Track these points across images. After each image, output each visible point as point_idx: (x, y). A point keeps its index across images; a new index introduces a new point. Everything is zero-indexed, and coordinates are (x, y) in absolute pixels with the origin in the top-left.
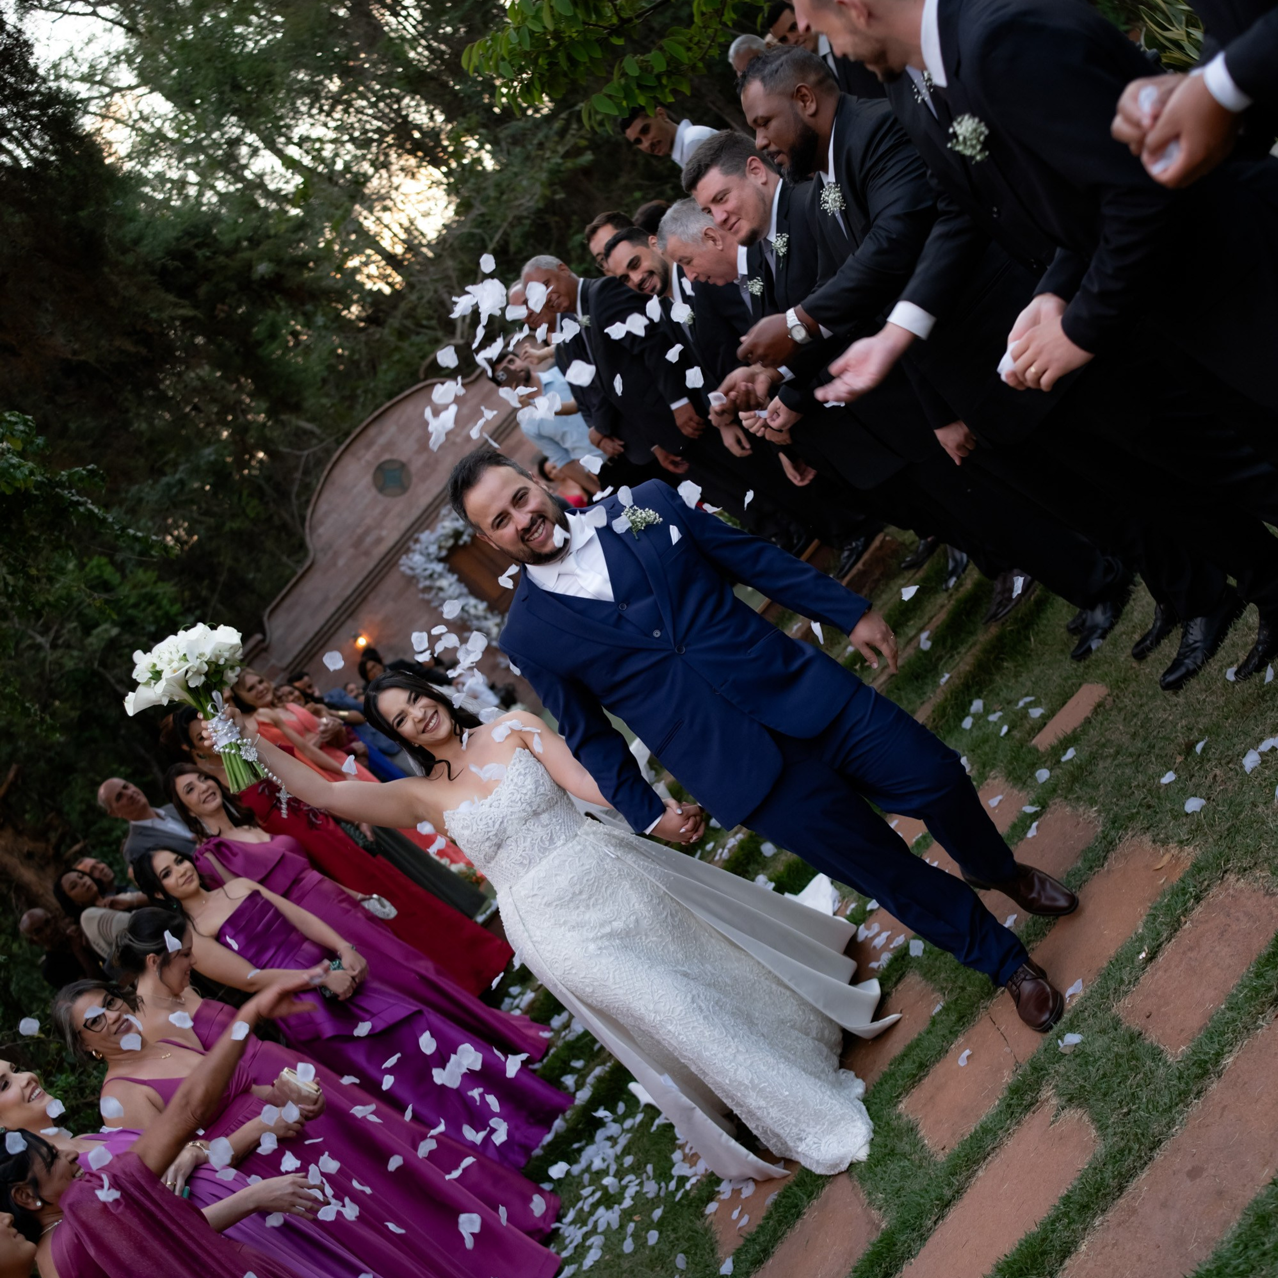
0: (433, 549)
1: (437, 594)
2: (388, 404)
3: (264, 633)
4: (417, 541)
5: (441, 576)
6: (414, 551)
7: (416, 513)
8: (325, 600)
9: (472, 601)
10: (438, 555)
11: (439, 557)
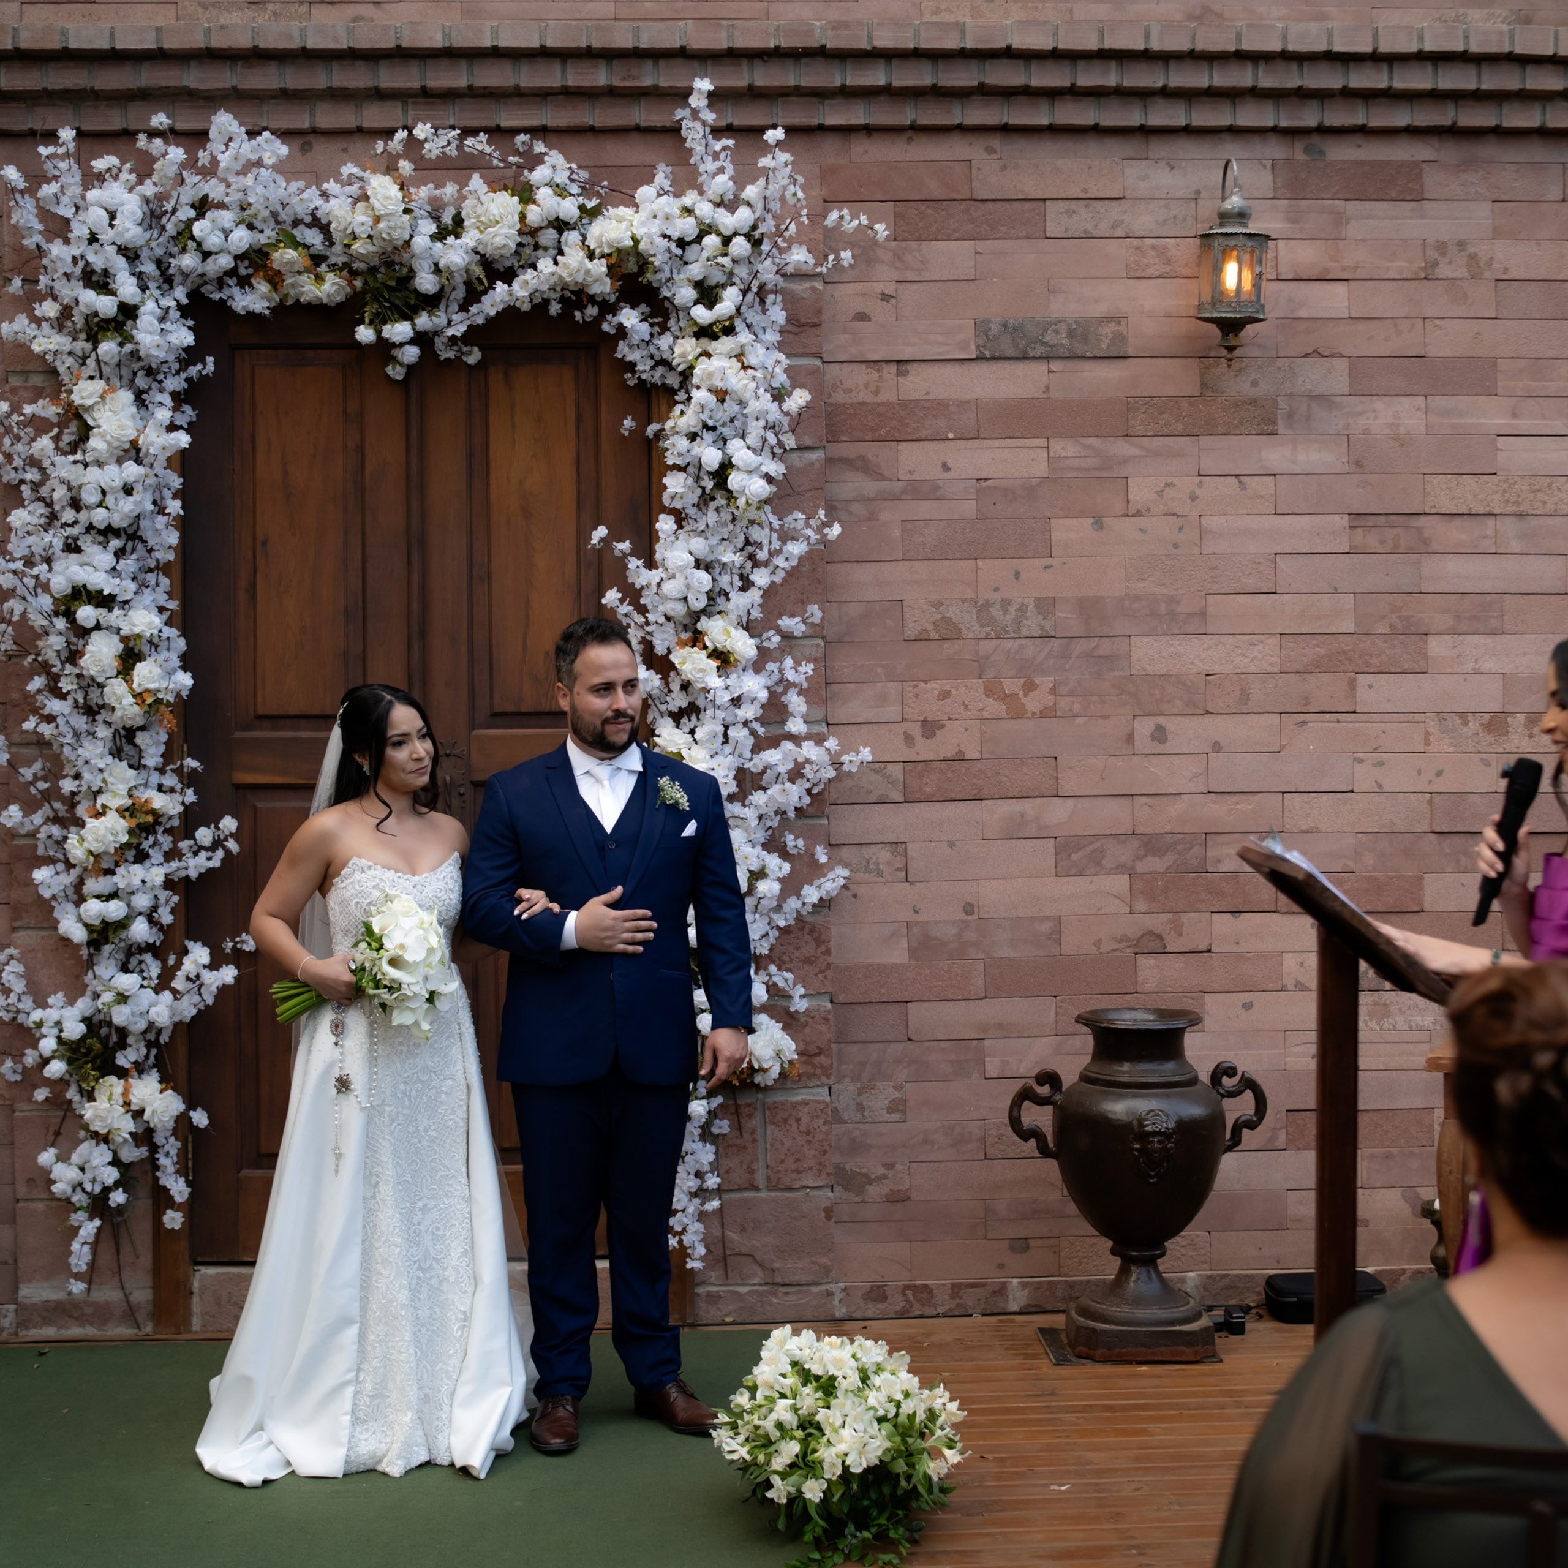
0: (224, 236)
5: (134, 373)
9: (150, 616)
10: (220, 283)
11: (216, 296)
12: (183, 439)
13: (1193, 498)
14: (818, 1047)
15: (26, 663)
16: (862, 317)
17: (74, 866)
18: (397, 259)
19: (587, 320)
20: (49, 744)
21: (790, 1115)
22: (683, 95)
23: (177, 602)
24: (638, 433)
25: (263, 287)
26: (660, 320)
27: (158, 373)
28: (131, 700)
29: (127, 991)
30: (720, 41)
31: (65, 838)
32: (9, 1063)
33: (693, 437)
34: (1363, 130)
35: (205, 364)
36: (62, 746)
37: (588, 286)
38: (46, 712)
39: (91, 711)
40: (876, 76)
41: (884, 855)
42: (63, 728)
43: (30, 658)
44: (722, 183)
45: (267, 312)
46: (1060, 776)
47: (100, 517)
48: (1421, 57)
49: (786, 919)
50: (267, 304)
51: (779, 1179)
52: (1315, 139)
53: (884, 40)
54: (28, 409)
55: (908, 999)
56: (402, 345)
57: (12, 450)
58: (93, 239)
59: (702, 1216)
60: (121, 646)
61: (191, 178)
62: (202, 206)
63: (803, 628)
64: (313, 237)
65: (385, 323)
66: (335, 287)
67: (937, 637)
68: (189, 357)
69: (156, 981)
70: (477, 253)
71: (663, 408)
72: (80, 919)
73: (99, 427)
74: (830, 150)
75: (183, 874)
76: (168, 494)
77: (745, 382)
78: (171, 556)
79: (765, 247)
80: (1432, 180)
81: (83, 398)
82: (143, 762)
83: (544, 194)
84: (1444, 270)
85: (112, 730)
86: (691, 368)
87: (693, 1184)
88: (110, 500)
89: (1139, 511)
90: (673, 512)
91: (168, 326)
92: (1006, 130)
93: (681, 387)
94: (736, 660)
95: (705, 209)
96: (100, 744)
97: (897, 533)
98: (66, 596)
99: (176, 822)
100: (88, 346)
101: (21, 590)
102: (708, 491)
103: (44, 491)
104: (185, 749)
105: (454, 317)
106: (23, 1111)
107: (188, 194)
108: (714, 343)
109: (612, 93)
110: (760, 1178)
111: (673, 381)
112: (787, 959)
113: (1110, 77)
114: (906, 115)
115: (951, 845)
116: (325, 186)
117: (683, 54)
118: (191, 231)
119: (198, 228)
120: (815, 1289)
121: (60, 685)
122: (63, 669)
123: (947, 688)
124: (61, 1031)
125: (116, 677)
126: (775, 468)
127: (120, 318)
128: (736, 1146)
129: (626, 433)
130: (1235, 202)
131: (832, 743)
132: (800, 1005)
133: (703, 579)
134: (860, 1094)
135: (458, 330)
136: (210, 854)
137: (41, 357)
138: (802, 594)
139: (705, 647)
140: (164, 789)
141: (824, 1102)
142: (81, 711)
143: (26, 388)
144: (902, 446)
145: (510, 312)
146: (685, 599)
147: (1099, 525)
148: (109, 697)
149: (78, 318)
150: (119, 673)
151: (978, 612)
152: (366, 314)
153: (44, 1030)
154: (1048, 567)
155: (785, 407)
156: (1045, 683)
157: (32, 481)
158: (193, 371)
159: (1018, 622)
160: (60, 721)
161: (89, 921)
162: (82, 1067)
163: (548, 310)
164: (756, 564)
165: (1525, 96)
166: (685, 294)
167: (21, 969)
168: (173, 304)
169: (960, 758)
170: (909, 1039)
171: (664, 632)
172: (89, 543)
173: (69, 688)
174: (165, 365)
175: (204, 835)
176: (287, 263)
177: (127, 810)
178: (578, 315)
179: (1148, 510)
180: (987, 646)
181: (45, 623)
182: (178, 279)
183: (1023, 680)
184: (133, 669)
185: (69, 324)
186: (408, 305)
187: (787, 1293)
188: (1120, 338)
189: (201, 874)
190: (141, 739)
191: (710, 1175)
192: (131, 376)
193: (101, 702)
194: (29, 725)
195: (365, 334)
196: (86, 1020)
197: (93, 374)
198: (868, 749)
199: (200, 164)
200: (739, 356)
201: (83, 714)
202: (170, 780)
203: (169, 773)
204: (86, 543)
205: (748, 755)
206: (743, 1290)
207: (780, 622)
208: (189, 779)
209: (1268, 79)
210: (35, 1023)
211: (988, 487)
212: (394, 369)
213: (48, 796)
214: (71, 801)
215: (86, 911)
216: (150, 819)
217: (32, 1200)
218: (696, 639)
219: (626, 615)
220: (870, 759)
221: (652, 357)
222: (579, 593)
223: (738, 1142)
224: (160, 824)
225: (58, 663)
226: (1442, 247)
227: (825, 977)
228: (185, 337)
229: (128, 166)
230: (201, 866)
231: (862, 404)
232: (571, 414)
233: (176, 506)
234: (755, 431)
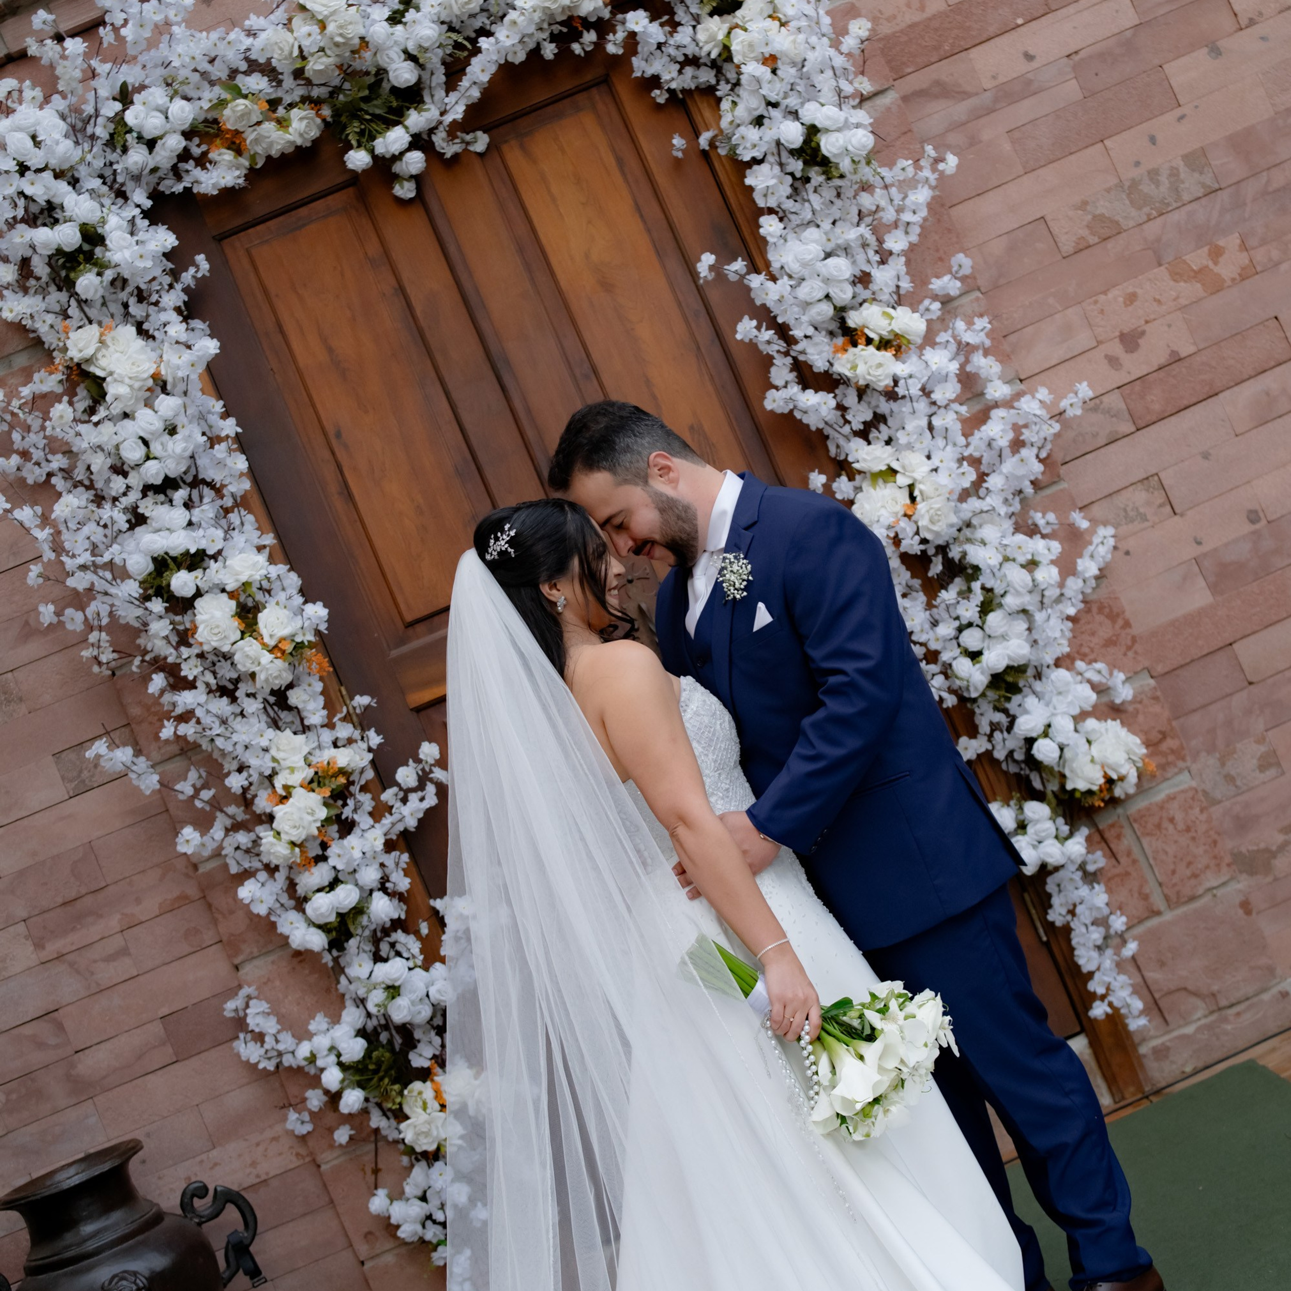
0: (163, 117)
6: (46, 79)
9: (249, 559)
10: (176, 173)
11: (179, 188)
12: (210, 347)
14: (1160, 732)
15: (134, 669)
17: (277, 868)
18: (357, 65)
19: (589, 49)
20: (196, 746)
21: (1161, 818)
23: (271, 535)
25: (228, 156)
26: (666, 18)
27: (150, 296)
28: (269, 657)
29: (396, 980)
31: (256, 842)
32: (293, 1116)
33: (759, 121)
35: (197, 267)
36: (212, 740)
37: (576, 7)
38: (179, 711)
39: (227, 691)
41: (1139, 497)
42: (207, 720)
43: (137, 661)
45: (241, 181)
46: (1288, 334)
47: (153, 472)
49: (1073, 605)
50: (237, 173)
51: (1178, 893)
54: (26, 391)
55: (1231, 641)
56: (402, 154)
57: (26, 444)
58: (23, 169)
59: (1120, 966)
60: (233, 604)
61: (103, 68)
62: (125, 96)
63: (958, 284)
65: (373, 138)
66: (305, 122)
67: (1096, 240)
69: (421, 957)
70: (443, 23)
71: (707, 114)
72: (311, 923)
73: (111, 374)
75: (400, 827)
76: (214, 419)
77: (792, 38)
78: (246, 485)
81: (81, 351)
82: (306, 723)
85: (260, 699)
86: (726, 48)
87: (1096, 935)
88: (156, 449)
89: (1251, 20)
90: (771, 211)
91: (141, 236)
93: (718, 82)
94: (909, 342)
96: (253, 720)
97: (1007, 147)
98: (150, 574)
99: (370, 774)
100: (63, 296)
101: (100, 585)
102: (798, 175)
103: (80, 474)
104: (344, 692)
105: (447, 100)
106: (329, 1161)
107: (105, 88)
108: (739, 13)
110: (1158, 901)
111: (706, 76)
112: (1085, 650)
115: (1206, 456)
116: (247, 23)
118: (126, 124)
119: (130, 117)
120: (1266, 997)
121: (183, 674)
122: (179, 656)
123: (1130, 290)
124: (339, 1055)
125: (242, 638)
126: (865, 116)
127: (86, 247)
128: (1117, 875)
129: (680, 155)
131: (1043, 393)
132: (1124, 693)
133: (840, 264)
134: (1223, 764)
135: (457, 113)
136: (420, 794)
137: (19, 328)
138: (937, 250)
139: (869, 341)
140: (339, 744)
141: (1191, 788)
142: (218, 694)
143: (13, 374)
144: (974, 53)
145: (506, 70)
146: (827, 297)
147: (1216, 51)
148: (244, 665)
149: (40, 268)
150: (243, 633)
151: (1129, 195)
152: (350, 137)
153: (320, 1063)
154: (1182, 117)
155: (844, 48)
156: (1231, 242)
157: (61, 470)
158: (188, 277)
159: (1176, 191)
160: (199, 713)
161: (321, 921)
162: (379, 1086)
163: (542, 56)
164: (884, 229)
167: (264, 1006)
168: (138, 211)
169: (1176, 359)
170: (1251, 683)
171: (816, 344)
172: (151, 507)
173: (195, 672)
174: (154, 283)
175: (406, 775)
176: (242, 116)
177: (311, 781)
178: (576, 48)
179: (1260, 14)
180: (1153, 229)
181: (140, 612)
182: (129, 187)
183: (1206, 249)
184: (256, 623)
185: (32, 282)
186: (391, 110)
187: (1238, 1014)
189: (420, 820)
190: (295, 697)
191: (1112, 917)
192: (122, 310)
193: (235, 676)
194: (168, 731)
195: (358, 159)
196: (361, 1033)
197: (81, 324)
198: (1085, 384)
199: (105, 45)
200: (773, 14)
201: (221, 696)
202: (344, 731)
203: (339, 725)
204: (147, 507)
205: (962, 440)
206: (1189, 1030)
207: (931, 286)
208: (363, 721)
210: (306, 1059)
211: (1082, 59)
212: (402, 188)
213: (216, 805)
214: (246, 799)
215: (315, 910)
216: (342, 780)
217: (378, 1255)
218: (854, 337)
219: (769, 342)
220: (1091, 394)
221: (673, 60)
222: (699, 348)
223: (1119, 870)
224: (353, 783)
225: (172, 650)
227: (1136, 653)
228: (165, 240)
229: (28, 83)
230: (419, 810)
231: (912, 26)
232: (610, 161)
233: (230, 427)
234: (825, 82)
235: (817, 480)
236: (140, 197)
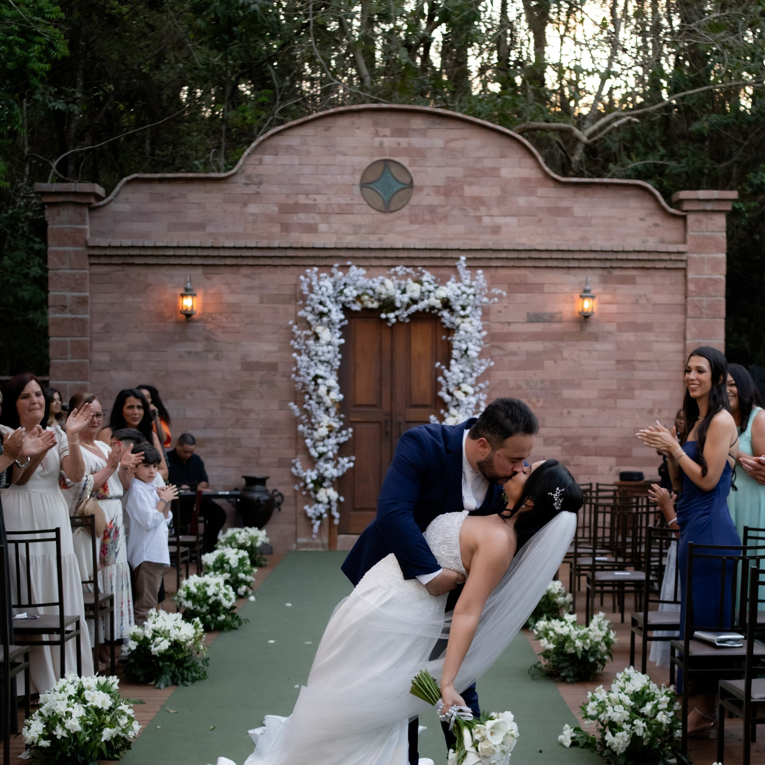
0: (351, 292)
1: (307, 337)
2: (460, 115)
3: (108, 194)
4: (345, 268)
5: (330, 324)
6: (332, 275)
7: (373, 242)
8: (200, 226)
9: (332, 381)
10: (349, 303)
11: (348, 306)
12: (342, 341)
13: (578, 356)
16: (500, 312)
17: (314, 439)
18: (391, 299)
19: (435, 313)
20: (309, 411)
22: (458, 259)
23: (338, 378)
24: (446, 339)
25: (359, 304)
26: (452, 313)
27: (335, 324)
28: (329, 401)
29: (327, 468)
30: (467, 247)
31: (312, 434)
32: (296, 485)
34: (621, 268)
35: (346, 322)
36: (312, 411)
37: (435, 306)
38: (309, 403)
39: (319, 403)
40: (504, 255)
42: (313, 407)
44: (467, 282)
45: (359, 310)
47: (323, 358)
48: (635, 251)
50: (360, 308)
52: (610, 270)
53: (506, 247)
54: (304, 332)
56: (392, 318)
57: (299, 341)
58: (322, 294)
60: (327, 388)
61: (344, 279)
62: (345, 284)
63: (484, 386)
64: (370, 292)
65: (388, 313)
66: (376, 304)
67: (516, 388)
68: (341, 321)
70: (410, 298)
71: (452, 334)
72: (316, 452)
73: (322, 337)
74: (493, 272)
75: (339, 442)
76: (338, 353)
77: (472, 329)
78: (338, 367)
79: (477, 296)
80: (639, 280)
81: (318, 330)
82: (330, 415)
83: (426, 284)
84: (641, 302)
85: (324, 407)
86: (459, 325)
88: (325, 355)
89: (565, 359)
90: (454, 359)
91: (338, 313)
92: (535, 267)
93: (457, 329)
94: (469, 394)
95: (464, 288)
96: (321, 411)
97: (507, 363)
98: (314, 376)
99: (338, 430)
100: (319, 319)
101: (305, 375)
102: (463, 354)
105: (404, 312)
106: (299, 497)
107: (343, 282)
108: (465, 319)
109: (441, 258)
111: (454, 328)
113: (560, 255)
114: (511, 263)
116: (373, 280)
117: (459, 250)
118: (343, 291)
119: (345, 291)
121: (312, 397)
122: (313, 394)
124: (311, 477)
125: (326, 395)
126: (479, 349)
127: (328, 312)
129: (444, 340)
130: (588, 287)
133: (462, 375)
135: (405, 315)
136: (346, 437)
137: (308, 320)
138: (484, 378)
139: (462, 391)
140: (335, 422)
143: (302, 327)
144: (509, 343)
145: (417, 312)
146: (458, 379)
147: (555, 362)
148: (324, 400)
149: (317, 312)
151: (526, 383)
152: (383, 311)
153: (307, 477)
154: (543, 372)
155: (481, 335)
156: (542, 400)
157: (305, 349)
158: (343, 324)
159: (536, 386)
160: (312, 405)
161: (318, 452)
162: (316, 486)
163: (425, 311)
164: (474, 371)
165: (660, 260)
166: (458, 308)
167: (300, 463)
171: (452, 387)
173: (314, 398)
174: (337, 323)
175: (344, 432)
176: (365, 299)
177: (327, 426)
178: (432, 312)
179: (567, 359)
180: (528, 391)
181: (309, 382)
182: (339, 303)
183: (536, 399)
184: (329, 394)
185: (315, 313)
186: (393, 309)
188: (561, 318)
189: (343, 442)
190: (330, 410)
192: (328, 325)
193: (322, 401)
194: (305, 406)
195: (383, 316)
196: (317, 475)
197: (320, 325)
200: (471, 322)
201: (317, 404)
202: (337, 420)
203: (337, 418)
204: (319, 364)
207: (478, 385)
208: (341, 419)
209: (598, 256)
210: (304, 476)
211: (529, 353)
212: (390, 324)
214: (313, 424)
215: (318, 449)
216: (333, 429)
218: (460, 389)
219: (444, 383)
221: (450, 322)
222: (431, 376)
225: (312, 392)
226: (640, 296)
228: (342, 317)
229: (329, 275)
230: (344, 440)
231: (499, 333)
233: (340, 356)
234: (474, 340)
235: (442, 411)
236: (341, 306)
